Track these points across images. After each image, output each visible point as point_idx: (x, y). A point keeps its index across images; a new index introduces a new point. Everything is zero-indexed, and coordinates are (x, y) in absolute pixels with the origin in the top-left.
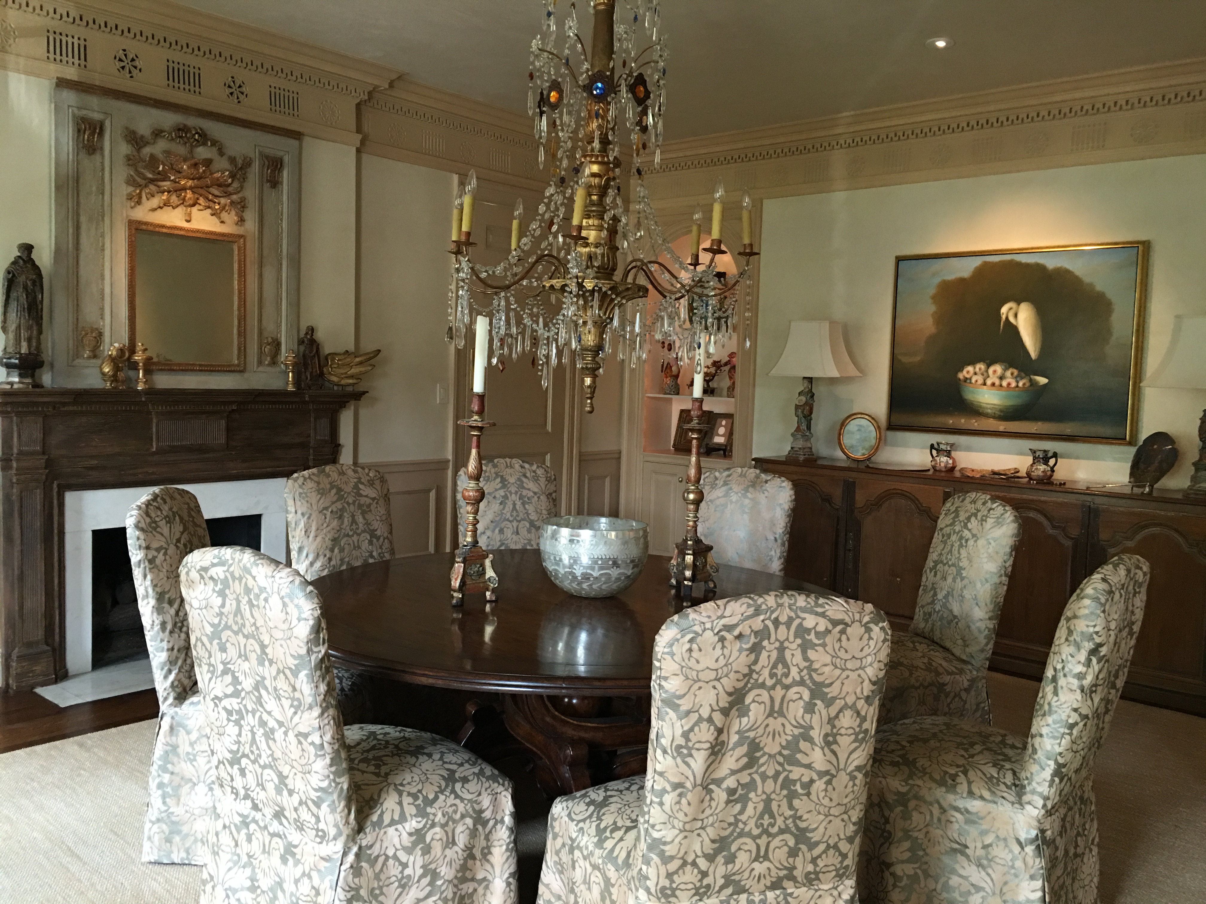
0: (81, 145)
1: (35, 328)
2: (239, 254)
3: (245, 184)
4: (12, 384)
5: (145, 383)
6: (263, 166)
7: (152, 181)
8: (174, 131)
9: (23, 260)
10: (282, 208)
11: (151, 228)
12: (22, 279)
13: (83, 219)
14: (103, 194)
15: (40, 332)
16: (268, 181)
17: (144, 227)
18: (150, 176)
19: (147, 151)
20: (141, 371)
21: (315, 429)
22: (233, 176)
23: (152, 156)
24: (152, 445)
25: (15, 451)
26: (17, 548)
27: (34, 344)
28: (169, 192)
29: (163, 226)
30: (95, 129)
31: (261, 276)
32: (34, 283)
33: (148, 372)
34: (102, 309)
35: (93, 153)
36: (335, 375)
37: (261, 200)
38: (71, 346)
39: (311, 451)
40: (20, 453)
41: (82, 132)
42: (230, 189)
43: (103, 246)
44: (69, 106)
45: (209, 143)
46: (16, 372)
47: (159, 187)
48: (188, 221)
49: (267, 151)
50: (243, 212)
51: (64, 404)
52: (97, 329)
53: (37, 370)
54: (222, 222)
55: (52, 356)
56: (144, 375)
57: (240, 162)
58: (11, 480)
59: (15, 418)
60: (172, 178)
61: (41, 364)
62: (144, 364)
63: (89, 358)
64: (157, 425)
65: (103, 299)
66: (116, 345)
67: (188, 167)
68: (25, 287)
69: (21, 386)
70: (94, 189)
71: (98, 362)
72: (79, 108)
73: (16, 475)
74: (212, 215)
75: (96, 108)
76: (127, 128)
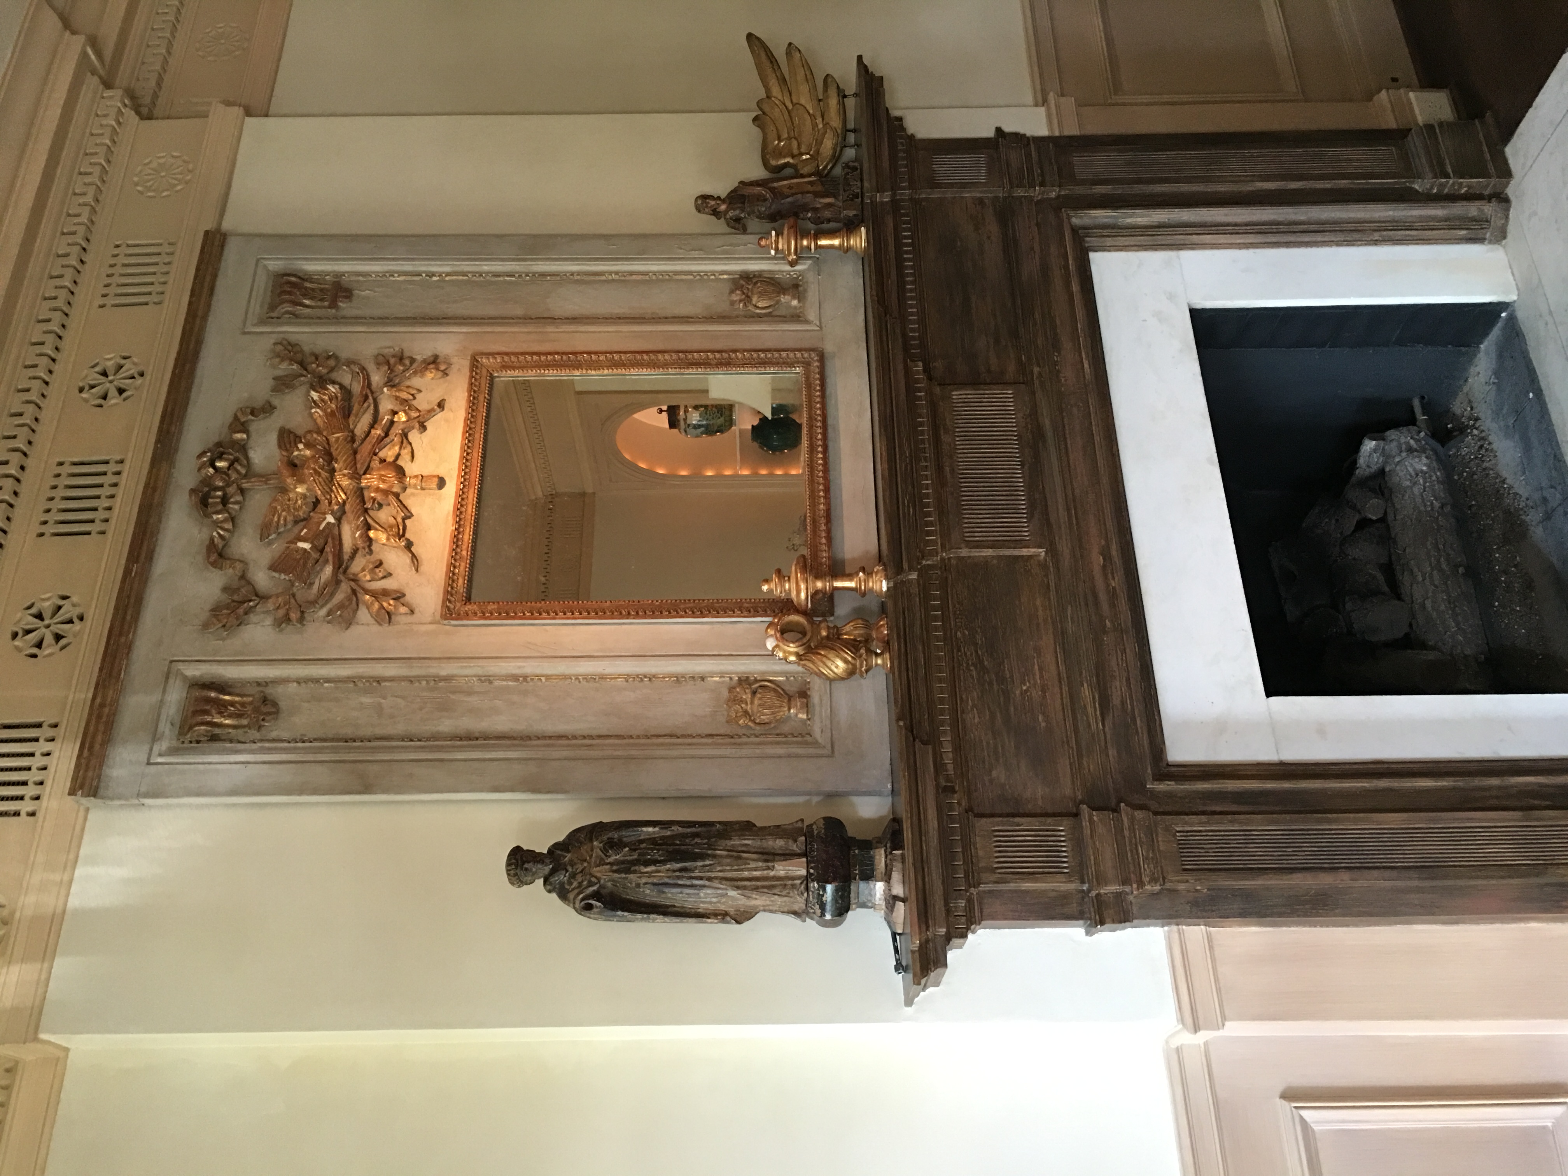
0: (254, 734)
1: (736, 842)
2: (522, 368)
3: (344, 355)
4: (892, 900)
5: (869, 574)
6: (296, 316)
7: (341, 565)
8: (207, 515)
9: (553, 872)
10: (401, 273)
11: (462, 568)
12: (604, 876)
13: (446, 725)
14: (379, 680)
15: (747, 828)
16: (333, 305)
17: (461, 583)
18: (328, 570)
19: (262, 578)
20: (838, 584)
21: (964, 186)
22: (320, 383)
23: (275, 567)
24: (1030, 557)
25: (1072, 886)
26: (1343, 879)
27: (780, 843)
28: (369, 527)
29: (456, 540)
30: (209, 700)
31: (574, 320)
32: (613, 845)
33: (837, 570)
34: (679, 679)
35: (275, 704)
36: (820, 143)
37: (384, 320)
38: (780, 750)
39: (1020, 193)
40: (1080, 872)
41: (217, 731)
42: (356, 388)
43: (515, 678)
44: (149, 763)
45: (238, 436)
46: (860, 888)
47: (355, 551)
48: (441, 483)
49: (257, 308)
50: (413, 360)
51: (939, 767)
52: (731, 689)
53: (851, 832)
54: (441, 405)
55: (809, 794)
56: (849, 576)
57: (285, 368)
58: (1154, 895)
59: (983, 887)
60: (330, 519)
61: (834, 825)
62: (817, 577)
63: (807, 707)
64: (979, 545)
65: (652, 678)
66: (770, 644)
67: (301, 481)
68: (626, 867)
69: (896, 876)
70: (367, 700)
71: (817, 688)
72: (155, 738)
73: (1141, 884)
74: (423, 428)
75: (155, 698)
76: (206, 626)
